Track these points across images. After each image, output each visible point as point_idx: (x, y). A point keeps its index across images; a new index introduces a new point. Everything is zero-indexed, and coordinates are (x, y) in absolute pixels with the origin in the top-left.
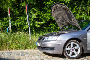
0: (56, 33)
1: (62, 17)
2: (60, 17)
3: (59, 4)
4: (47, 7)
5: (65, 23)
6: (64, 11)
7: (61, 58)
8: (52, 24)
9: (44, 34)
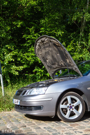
0: (44, 82)
1: (53, 57)
2: (49, 58)
3: (47, 37)
4: (28, 43)
5: (57, 66)
6: (55, 48)
7: (53, 122)
8: (37, 68)
9: (25, 86)
